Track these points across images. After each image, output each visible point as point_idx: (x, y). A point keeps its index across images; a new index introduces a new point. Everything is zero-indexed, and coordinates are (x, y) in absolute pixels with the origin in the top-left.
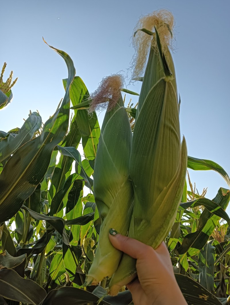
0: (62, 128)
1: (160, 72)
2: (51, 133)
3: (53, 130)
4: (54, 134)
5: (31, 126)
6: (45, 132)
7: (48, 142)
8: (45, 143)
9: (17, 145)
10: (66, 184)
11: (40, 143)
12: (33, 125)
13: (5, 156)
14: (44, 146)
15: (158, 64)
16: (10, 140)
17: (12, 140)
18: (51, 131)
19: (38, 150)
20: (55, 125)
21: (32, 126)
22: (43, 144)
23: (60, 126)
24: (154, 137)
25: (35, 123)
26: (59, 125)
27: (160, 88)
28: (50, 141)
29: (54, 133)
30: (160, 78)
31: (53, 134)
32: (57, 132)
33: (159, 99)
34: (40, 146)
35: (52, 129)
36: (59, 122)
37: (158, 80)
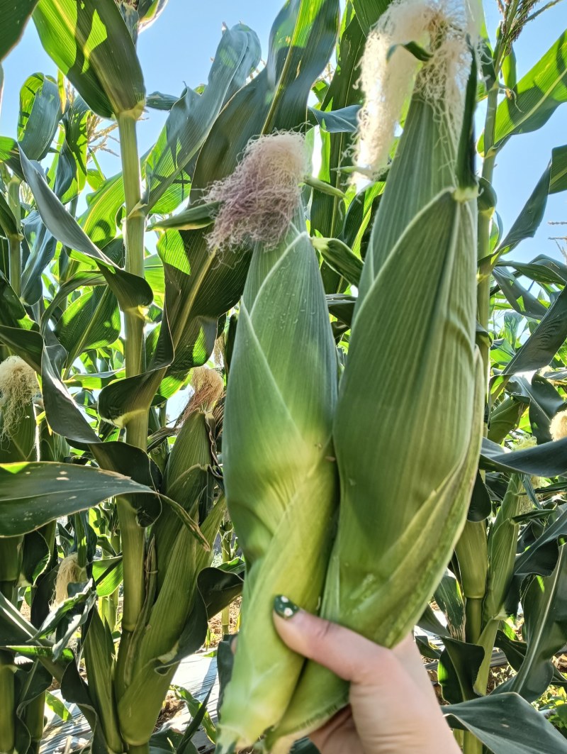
0: (322, 22)
1: (440, 172)
2: (295, 49)
3: (298, 38)
4: (303, 49)
5: (235, 56)
6: (276, 51)
7: (290, 79)
8: (282, 83)
9: (212, 115)
10: (349, 220)
11: (269, 88)
12: (239, 54)
13: (189, 152)
14: (281, 91)
15: (435, 146)
16: (192, 103)
17: (197, 103)
18: (293, 43)
19: (268, 111)
20: (301, 20)
21: (239, 57)
22: (278, 86)
23: (317, 19)
24: (417, 355)
25: (245, 49)
26: (311, 18)
27: (439, 217)
28: (296, 72)
29: (302, 44)
30: (440, 188)
31: (300, 49)
32: (311, 40)
33: (435, 248)
34: (272, 97)
35: (294, 36)
36: (312, 9)
37: (435, 195)
